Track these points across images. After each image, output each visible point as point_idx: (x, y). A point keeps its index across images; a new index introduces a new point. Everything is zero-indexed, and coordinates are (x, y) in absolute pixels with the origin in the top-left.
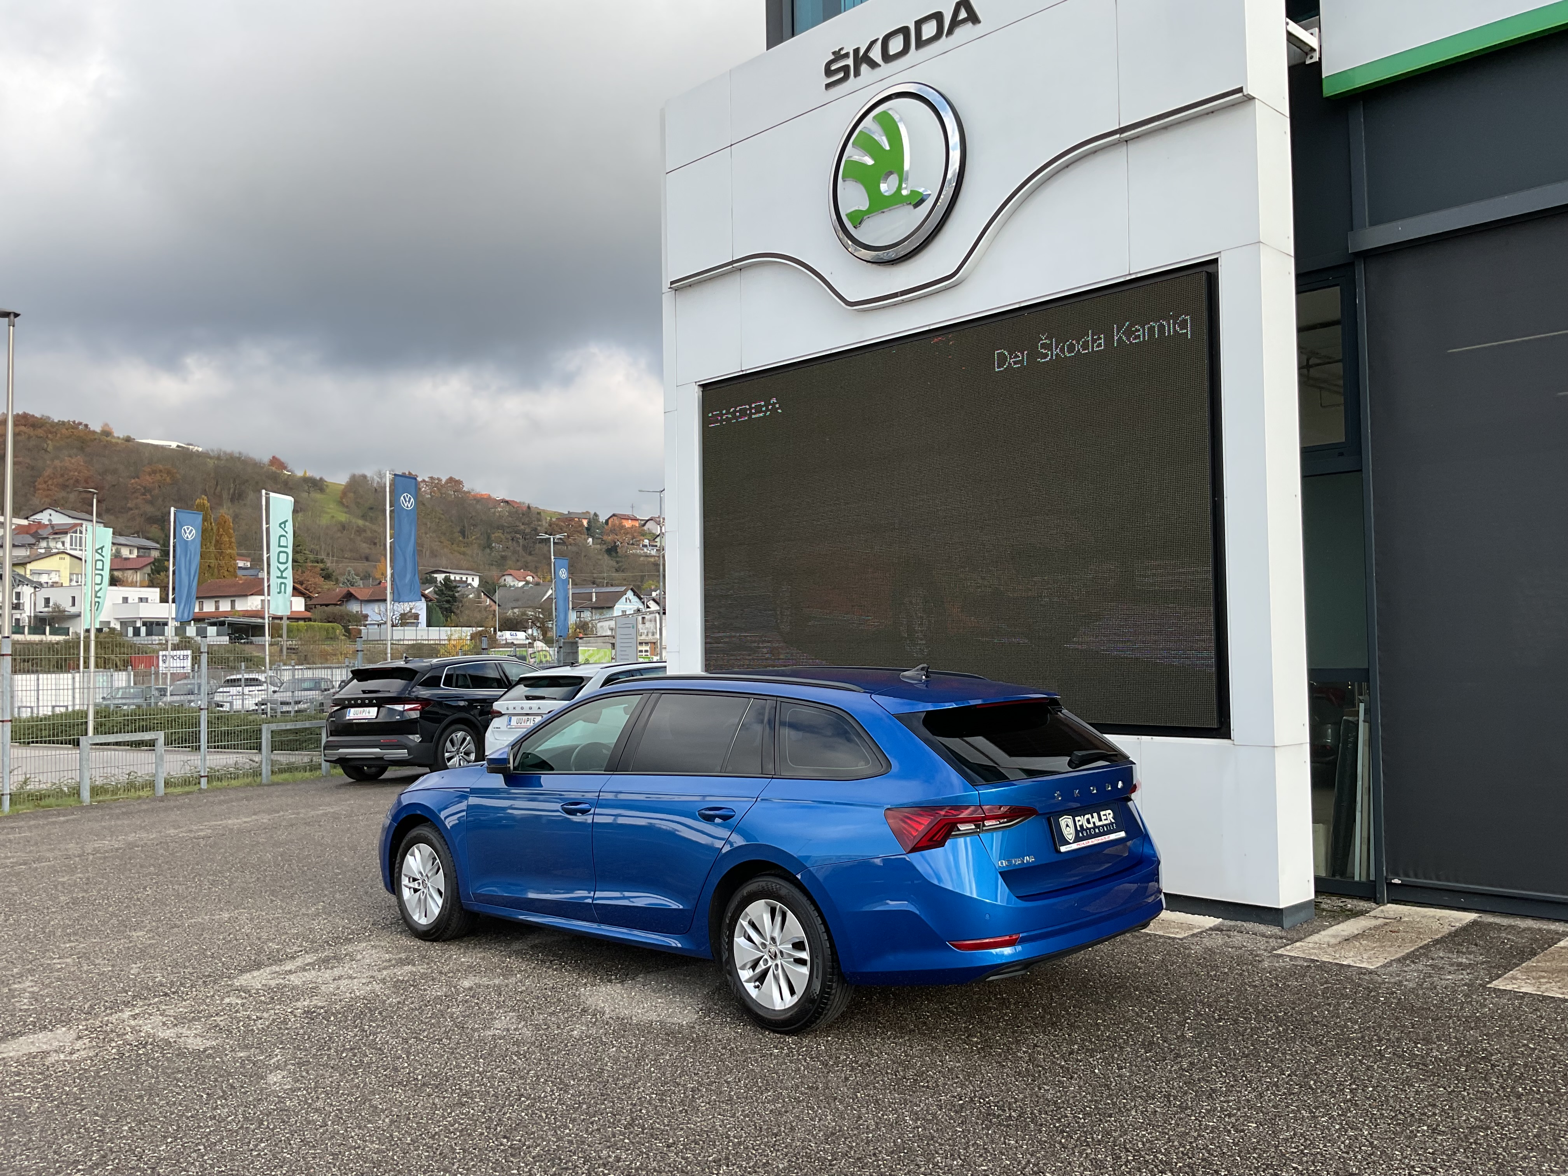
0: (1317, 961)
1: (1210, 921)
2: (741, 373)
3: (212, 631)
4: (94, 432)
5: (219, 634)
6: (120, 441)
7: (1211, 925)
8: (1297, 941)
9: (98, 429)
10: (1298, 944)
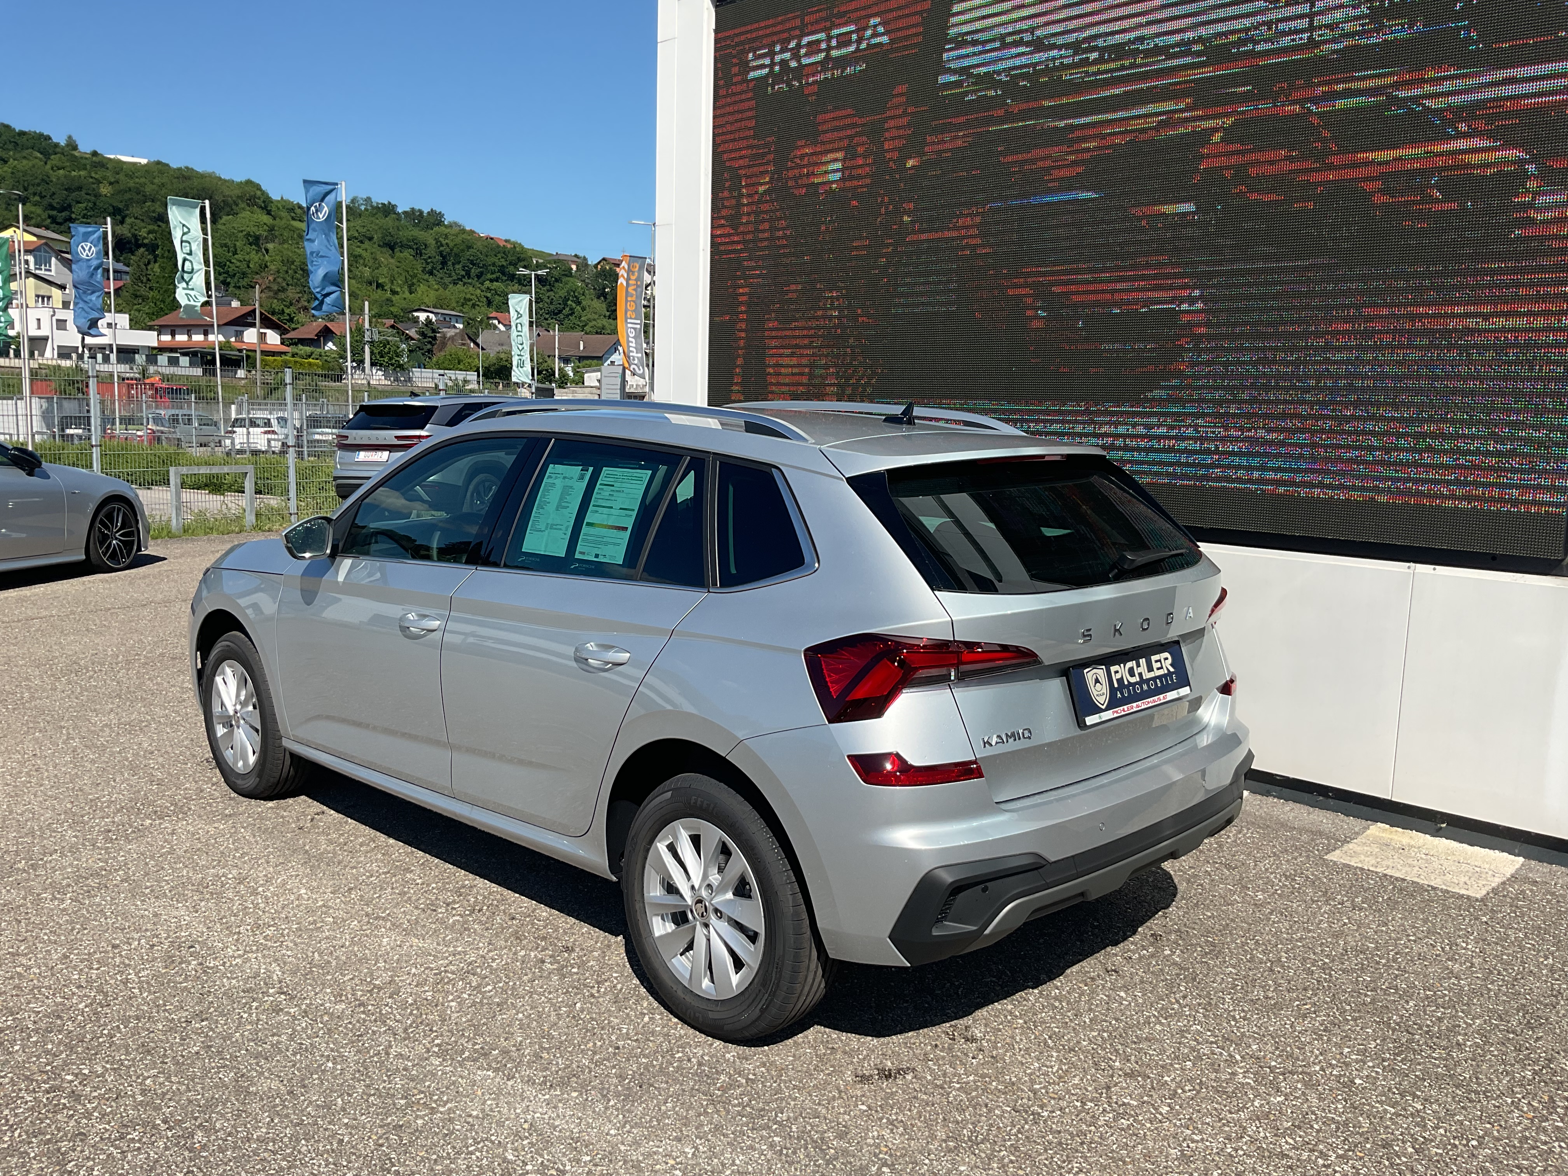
3: (184, 361)
4: (57, 145)
5: (192, 364)
6: (87, 156)
9: (63, 143)
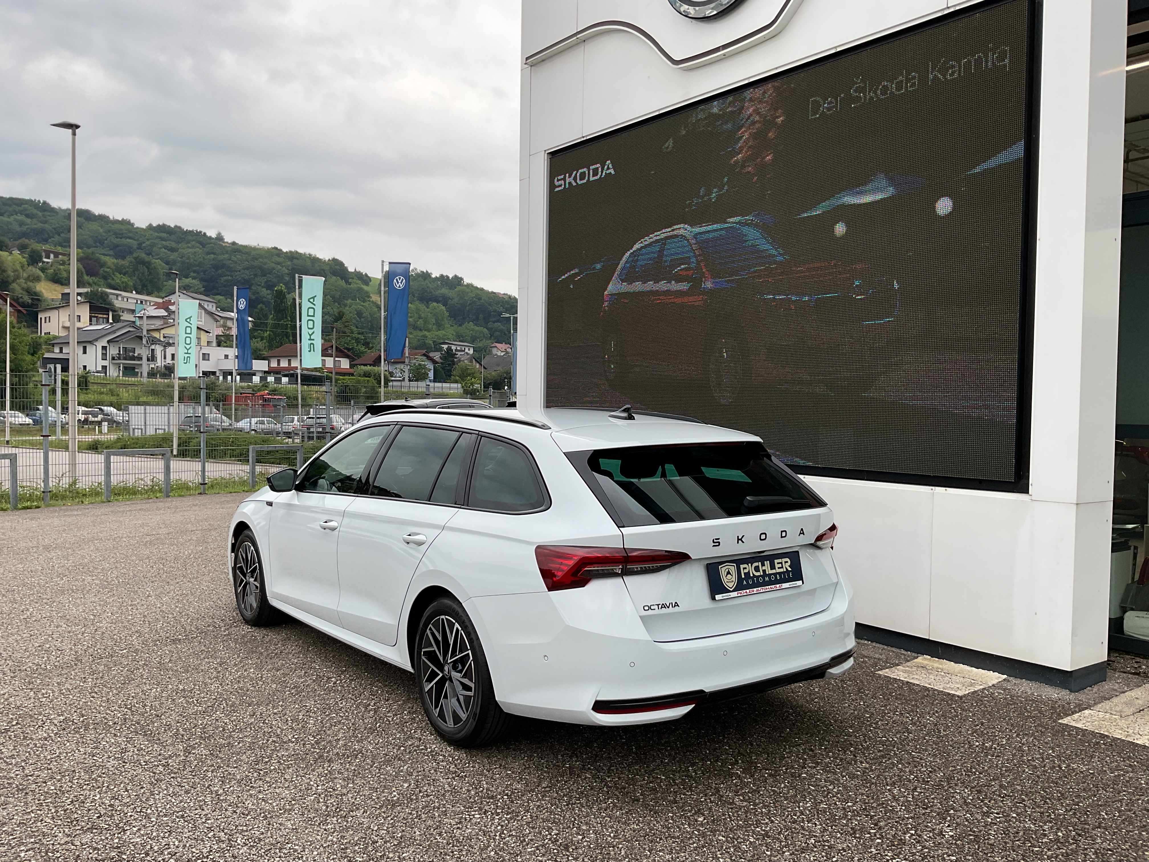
0: (1107, 736)
1: (993, 678)
2: (583, 139)
7: (995, 682)
8: (1086, 709)
10: (1087, 712)
